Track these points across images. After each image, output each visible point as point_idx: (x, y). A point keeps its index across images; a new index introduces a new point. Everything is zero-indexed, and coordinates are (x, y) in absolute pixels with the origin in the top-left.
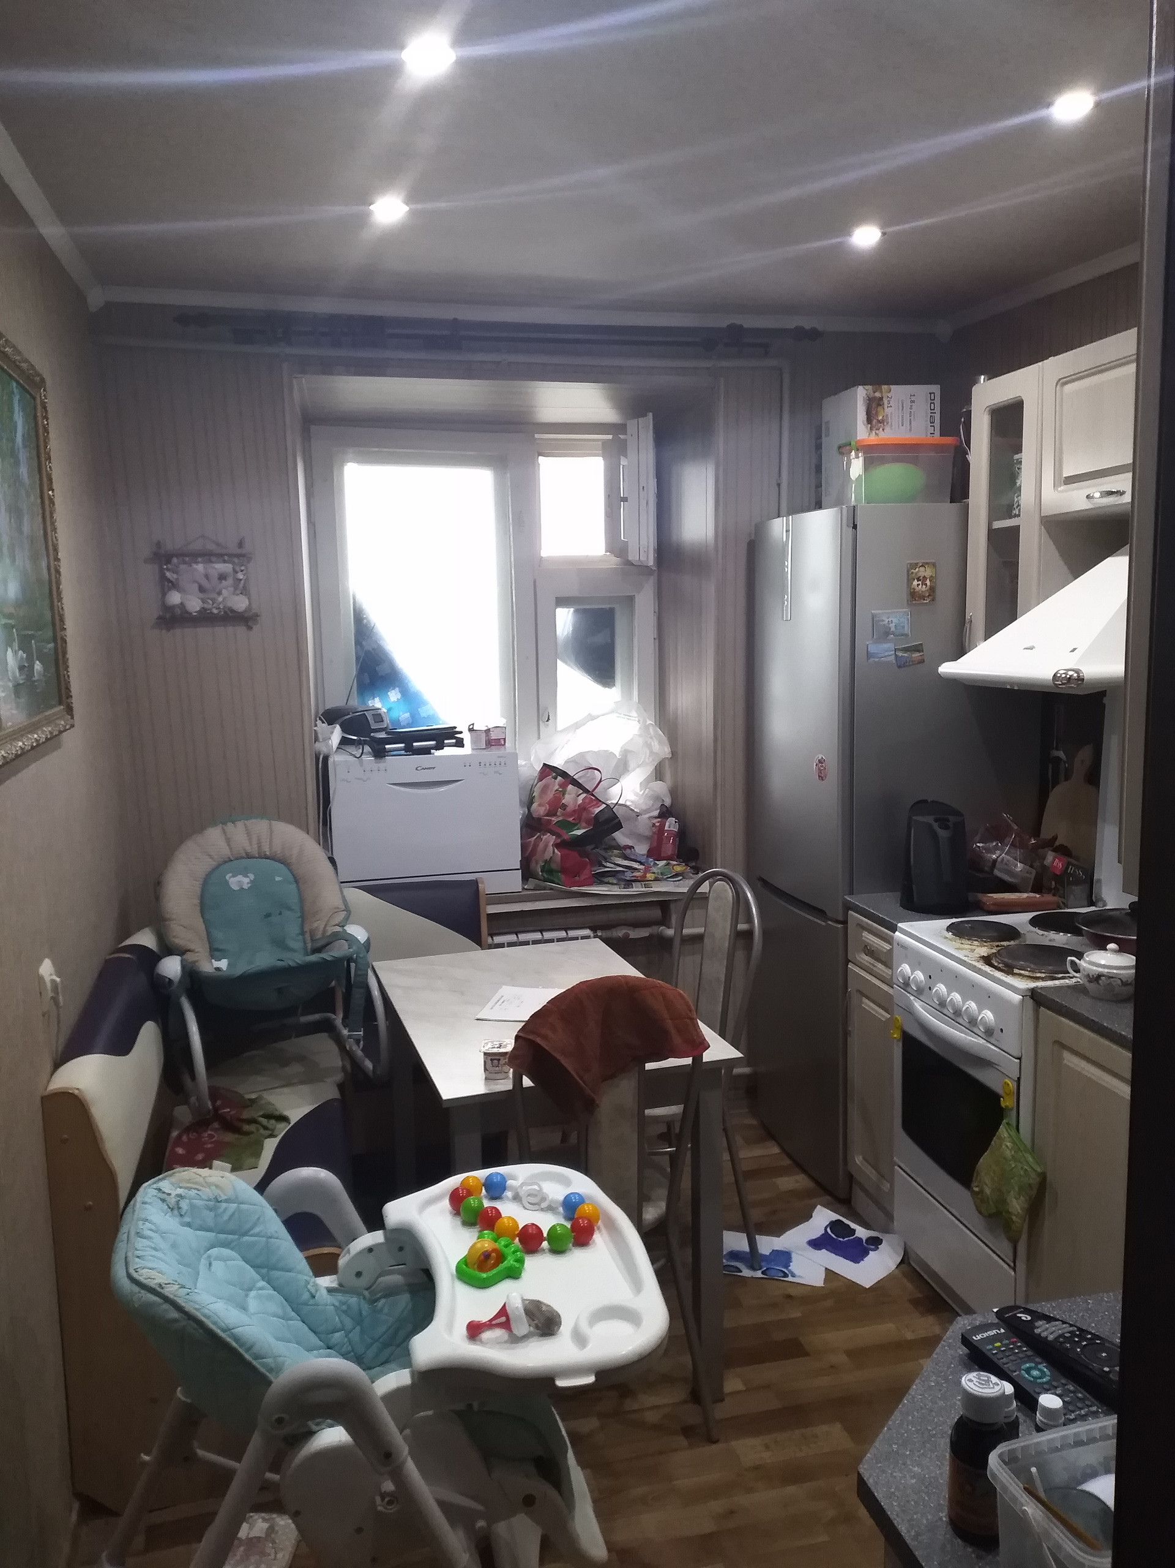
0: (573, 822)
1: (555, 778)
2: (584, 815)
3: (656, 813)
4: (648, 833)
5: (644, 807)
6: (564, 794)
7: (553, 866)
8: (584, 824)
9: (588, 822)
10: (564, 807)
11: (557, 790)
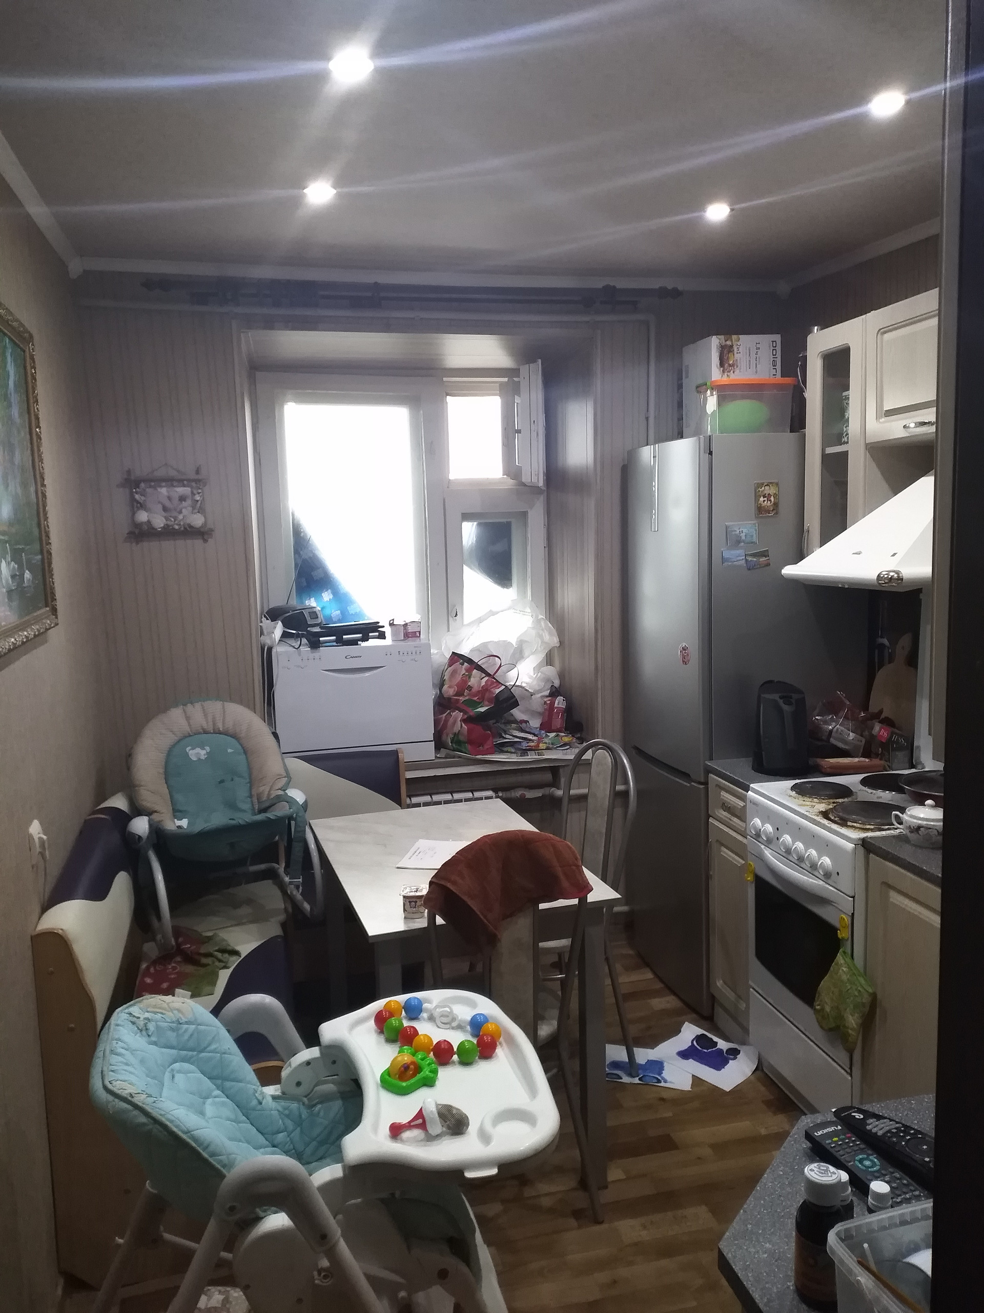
0: (478, 700)
1: (462, 664)
2: (487, 695)
3: (547, 693)
4: (540, 710)
5: (537, 688)
6: (470, 677)
7: (461, 738)
8: (487, 703)
9: (490, 701)
10: (470, 688)
11: (464, 674)
